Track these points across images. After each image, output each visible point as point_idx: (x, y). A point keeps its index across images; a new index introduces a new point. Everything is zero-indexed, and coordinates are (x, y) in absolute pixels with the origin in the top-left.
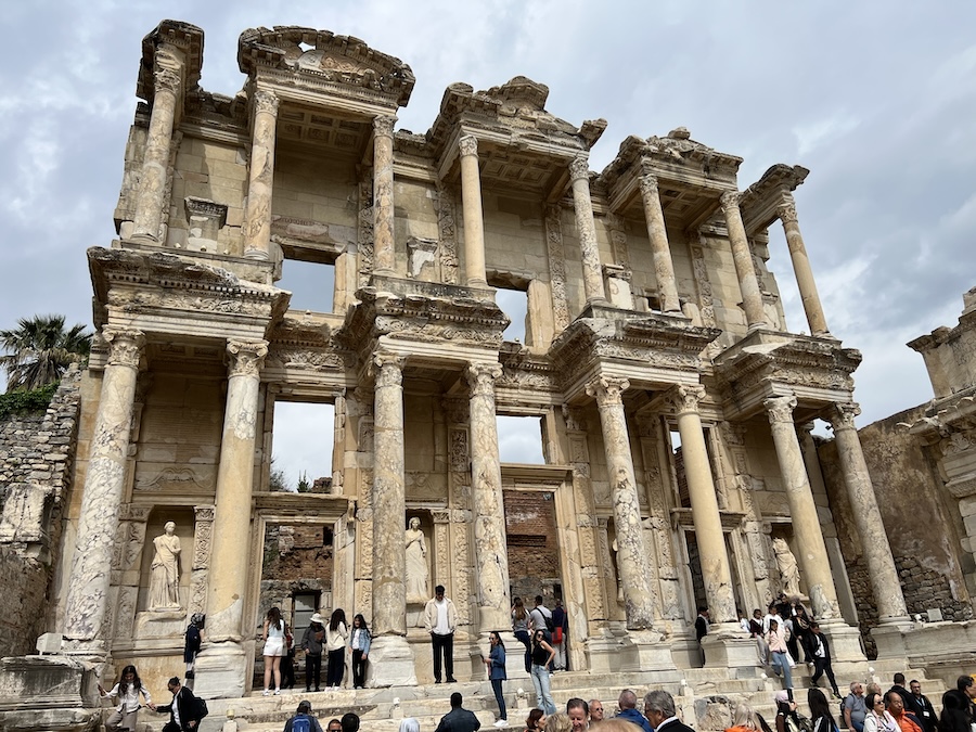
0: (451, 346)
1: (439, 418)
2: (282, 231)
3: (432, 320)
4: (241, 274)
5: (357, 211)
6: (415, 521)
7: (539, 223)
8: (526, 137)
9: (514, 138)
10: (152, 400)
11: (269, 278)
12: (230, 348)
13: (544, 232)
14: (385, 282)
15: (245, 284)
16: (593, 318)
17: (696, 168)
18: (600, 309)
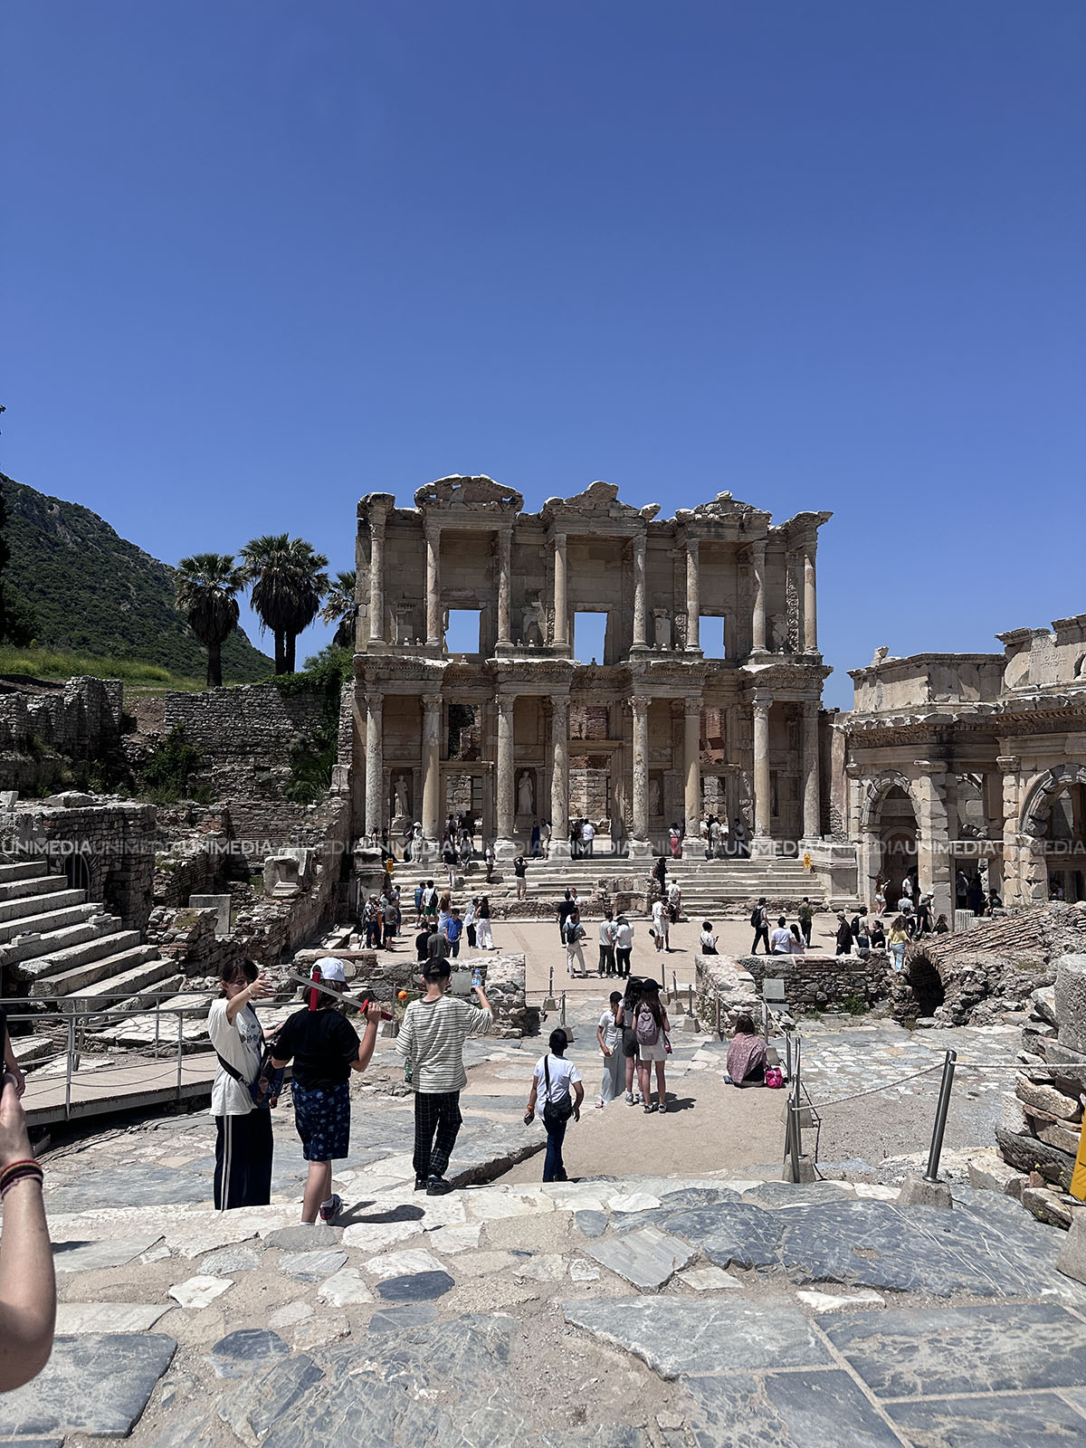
0: (541, 688)
1: (542, 713)
2: (446, 598)
3: (529, 672)
4: (426, 655)
5: (492, 577)
6: (526, 774)
7: (618, 563)
8: (600, 526)
12: (425, 701)
13: (622, 571)
14: (504, 651)
15: (429, 662)
16: (632, 660)
17: (732, 527)
18: (639, 653)
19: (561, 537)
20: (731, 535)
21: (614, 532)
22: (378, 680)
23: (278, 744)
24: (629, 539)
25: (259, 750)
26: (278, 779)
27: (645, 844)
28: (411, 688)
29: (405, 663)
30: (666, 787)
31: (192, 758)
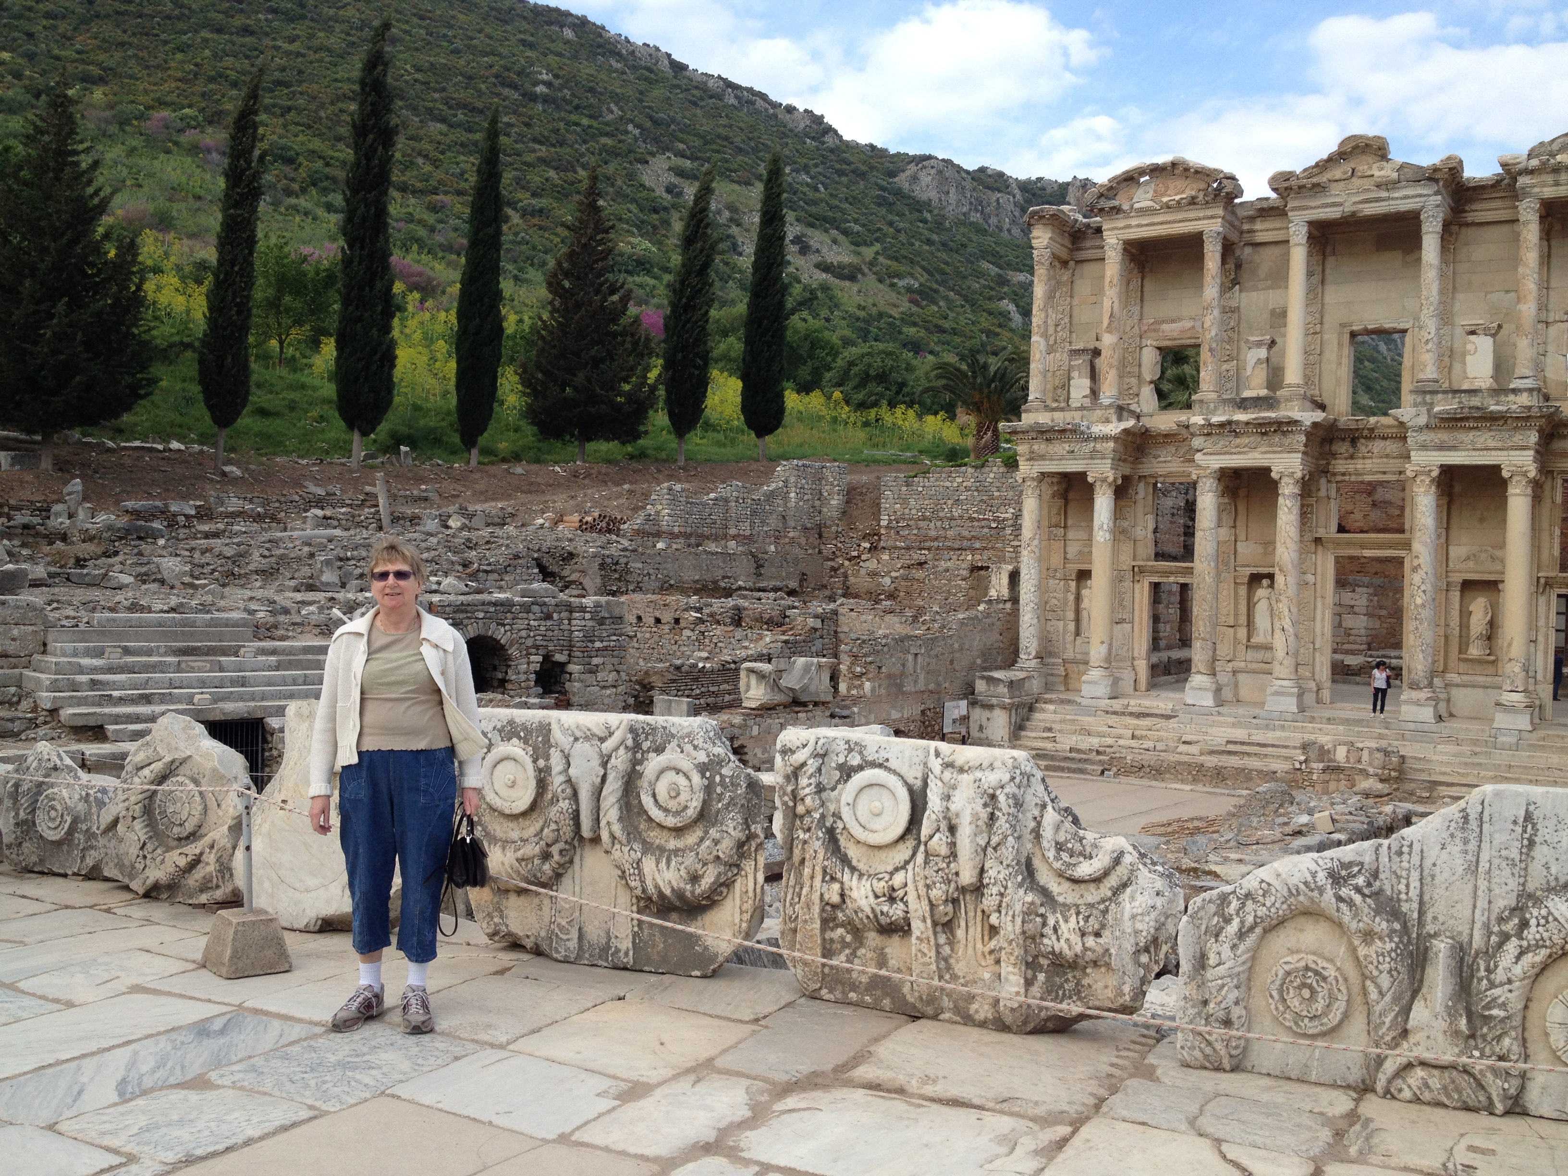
0: (1256, 455)
2: (1154, 334)
3: (1237, 435)
4: (1095, 418)
8: (1361, 202)
9: (1348, 208)
10: (1071, 496)
11: (1114, 418)
12: (1090, 480)
15: (1098, 428)
16: (1407, 407)
19: (1297, 227)
21: (1386, 206)
22: (1033, 455)
24: (1414, 213)
25: (977, 545)
27: (1423, 697)
28: (1071, 464)
29: (1061, 431)
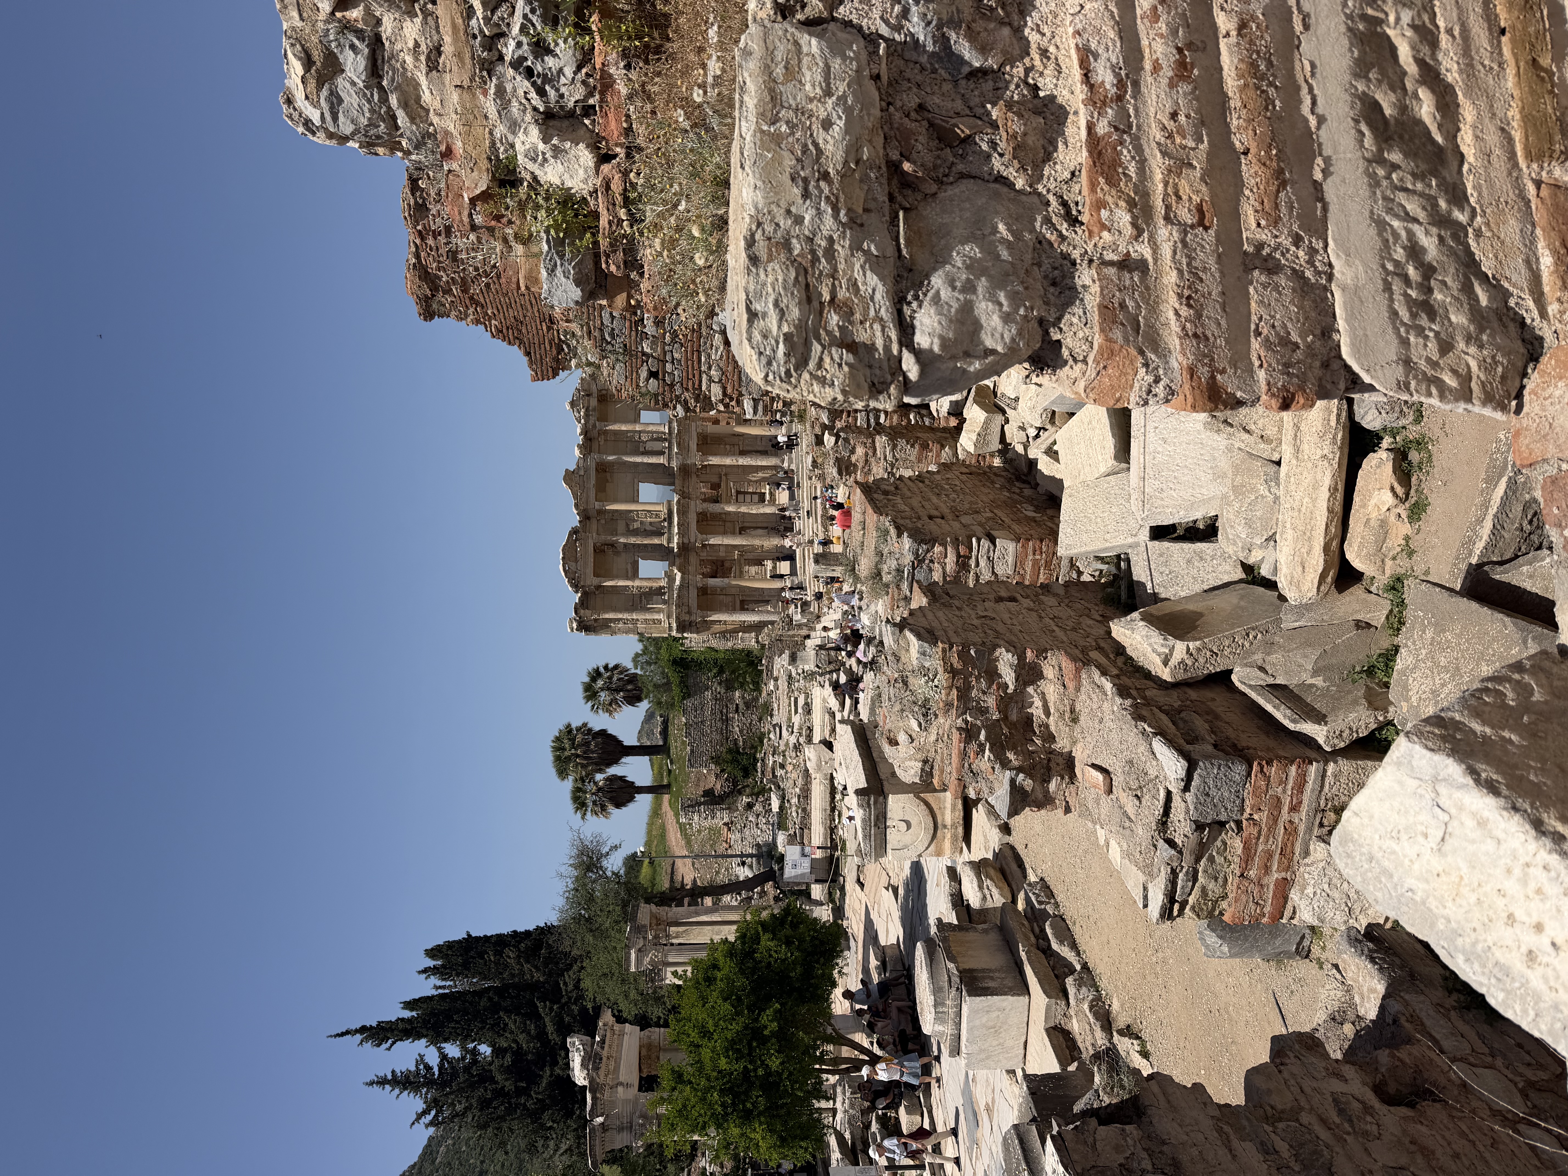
7: (608, 475)
8: (590, 480)
9: (592, 486)
14: (670, 540)
15: (678, 582)
16: (674, 464)
17: (589, 401)
18: (670, 459)
19: (597, 505)
20: (594, 402)
21: (593, 473)
22: (689, 613)
23: (721, 699)
24: (597, 464)
25: (725, 711)
26: (743, 698)
27: (786, 458)
28: (693, 593)
29: (679, 596)
30: (749, 448)
31: (730, 751)
